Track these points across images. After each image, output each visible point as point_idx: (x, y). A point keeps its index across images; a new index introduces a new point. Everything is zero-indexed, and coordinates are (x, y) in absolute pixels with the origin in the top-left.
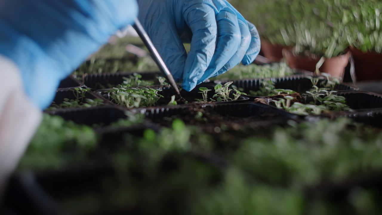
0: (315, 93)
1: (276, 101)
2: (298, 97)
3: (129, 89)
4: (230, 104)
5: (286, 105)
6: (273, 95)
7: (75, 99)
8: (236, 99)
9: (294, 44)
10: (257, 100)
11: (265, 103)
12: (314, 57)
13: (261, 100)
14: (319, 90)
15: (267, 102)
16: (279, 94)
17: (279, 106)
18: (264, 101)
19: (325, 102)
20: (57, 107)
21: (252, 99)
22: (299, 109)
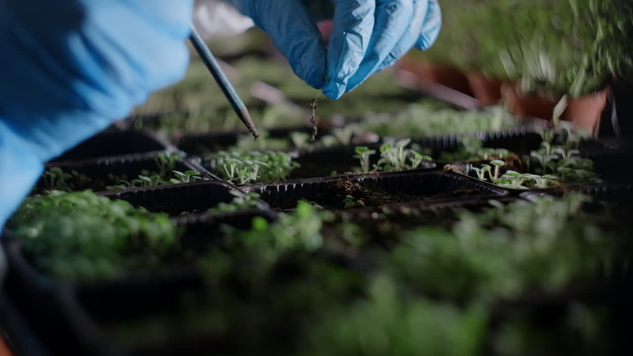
0: (544, 155)
1: (477, 170)
2: (515, 162)
3: (245, 154)
4: (403, 175)
5: (493, 175)
6: (477, 159)
7: (158, 171)
8: (415, 166)
9: (520, 76)
10: (447, 168)
11: (462, 173)
12: (550, 96)
13: (455, 168)
14: (551, 149)
15: (465, 172)
16: (486, 157)
17: (481, 177)
18: (460, 170)
19: (560, 169)
20: (126, 185)
21: (440, 166)
22: (514, 180)
